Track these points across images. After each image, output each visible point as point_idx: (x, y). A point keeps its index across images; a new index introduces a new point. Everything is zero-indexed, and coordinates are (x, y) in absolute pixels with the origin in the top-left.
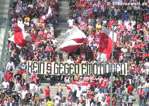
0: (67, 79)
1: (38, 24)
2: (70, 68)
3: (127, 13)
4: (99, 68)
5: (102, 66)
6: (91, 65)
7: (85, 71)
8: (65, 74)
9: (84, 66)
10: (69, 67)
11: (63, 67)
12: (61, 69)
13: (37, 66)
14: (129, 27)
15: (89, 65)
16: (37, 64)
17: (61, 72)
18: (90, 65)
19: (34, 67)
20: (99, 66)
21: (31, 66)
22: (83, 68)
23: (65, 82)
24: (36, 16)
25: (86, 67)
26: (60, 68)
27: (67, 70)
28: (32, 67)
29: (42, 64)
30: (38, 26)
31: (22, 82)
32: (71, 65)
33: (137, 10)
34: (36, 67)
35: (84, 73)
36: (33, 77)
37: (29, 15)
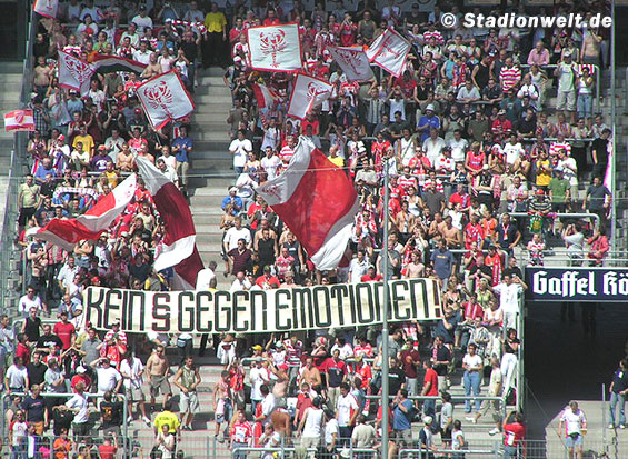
0: (227, 348)
1: (122, 159)
2: (237, 309)
3: (434, 113)
4: (334, 302)
5: (346, 295)
6: (306, 295)
7: (286, 315)
8: (217, 328)
9: (283, 299)
10: (230, 304)
11: (211, 305)
12: (202, 313)
13: (120, 303)
14: (442, 163)
15: (298, 295)
16: (120, 297)
17: (204, 325)
18: (302, 292)
19: (108, 306)
20: (333, 296)
21: (97, 305)
22: (278, 307)
23: (220, 360)
24: (114, 131)
25: (290, 303)
26: (200, 309)
27: (223, 315)
28: (103, 306)
29: (137, 299)
30: (124, 165)
31: (73, 363)
32: (238, 297)
33: (467, 101)
34: (117, 307)
35: (283, 323)
36: (107, 347)
37: (89, 128)
